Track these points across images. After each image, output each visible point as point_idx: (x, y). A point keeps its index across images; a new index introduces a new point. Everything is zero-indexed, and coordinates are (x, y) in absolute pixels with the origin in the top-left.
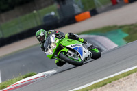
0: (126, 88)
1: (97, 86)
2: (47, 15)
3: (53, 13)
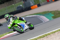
0: (53, 38)
1: (40, 37)
2: (19, 6)
3: (21, 5)
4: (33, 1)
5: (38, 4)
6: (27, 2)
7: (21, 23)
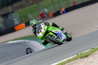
4: (18, 18)
5: (26, 22)
6: (9, 18)
7: (55, 30)
